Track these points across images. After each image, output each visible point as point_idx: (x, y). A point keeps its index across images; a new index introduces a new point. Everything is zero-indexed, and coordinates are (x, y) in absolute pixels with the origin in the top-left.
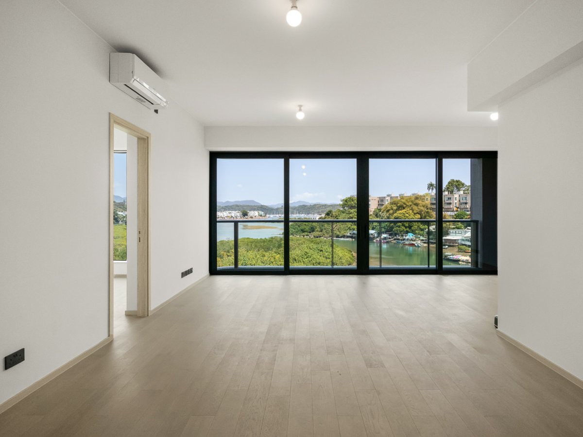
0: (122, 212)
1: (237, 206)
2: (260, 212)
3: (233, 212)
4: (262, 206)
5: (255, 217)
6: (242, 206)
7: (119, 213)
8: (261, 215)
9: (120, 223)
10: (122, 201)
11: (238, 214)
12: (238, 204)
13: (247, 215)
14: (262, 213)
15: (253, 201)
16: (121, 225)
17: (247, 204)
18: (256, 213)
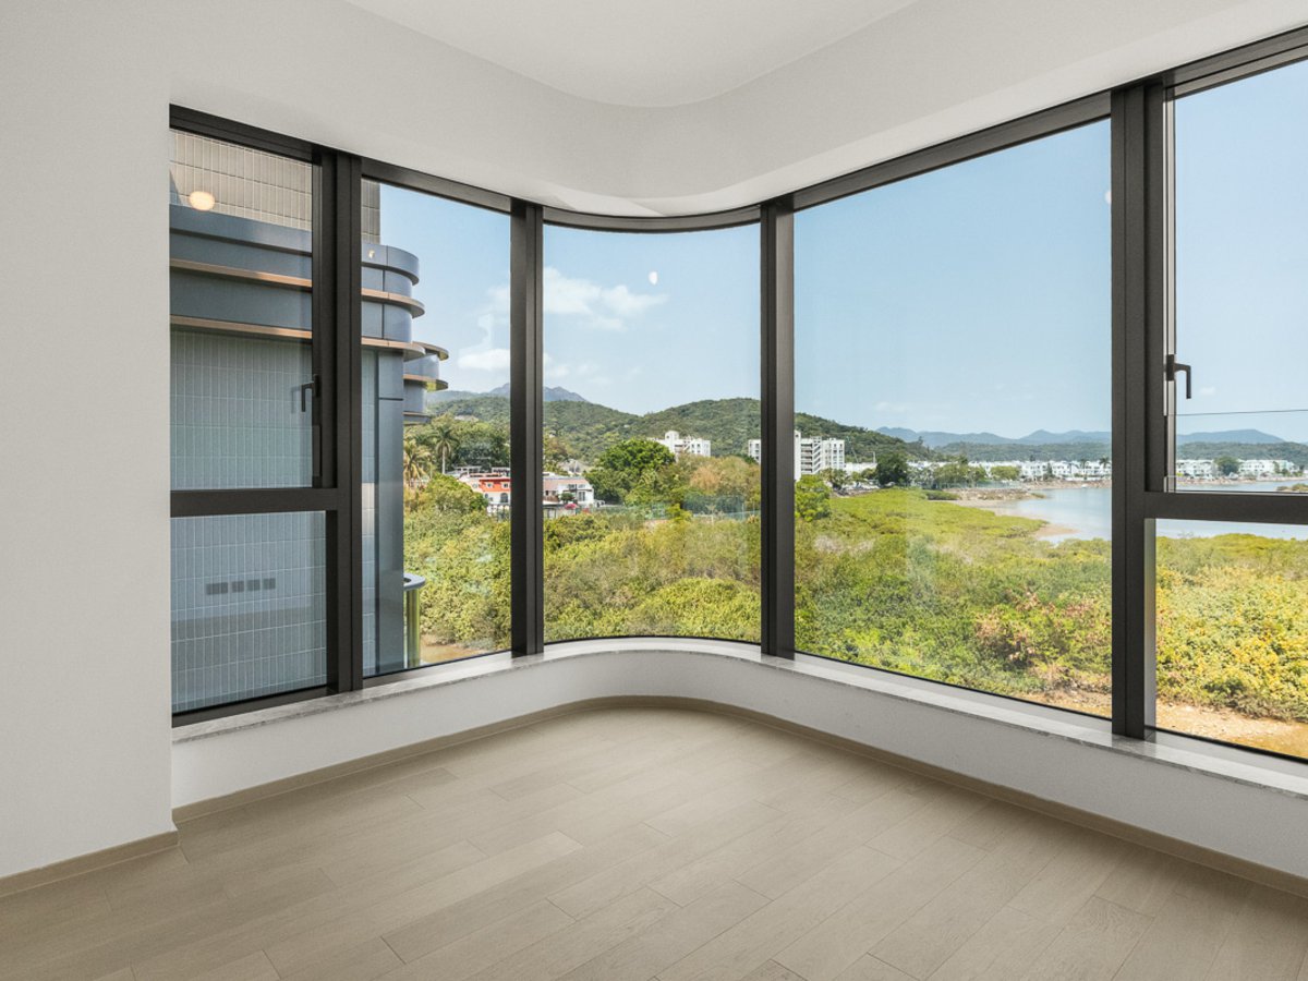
0: (916, 462)
1: (1201, 445)
2: (1281, 463)
3: (1191, 461)
4: (1286, 444)
5: (1264, 475)
6: (1219, 447)
7: (910, 464)
8: (1285, 472)
9: (913, 484)
10: (916, 440)
11: (1207, 468)
12: (1206, 441)
13: (1235, 470)
14: (1289, 465)
15: (1254, 432)
16: (914, 489)
17: (1236, 440)
18: (1267, 465)
